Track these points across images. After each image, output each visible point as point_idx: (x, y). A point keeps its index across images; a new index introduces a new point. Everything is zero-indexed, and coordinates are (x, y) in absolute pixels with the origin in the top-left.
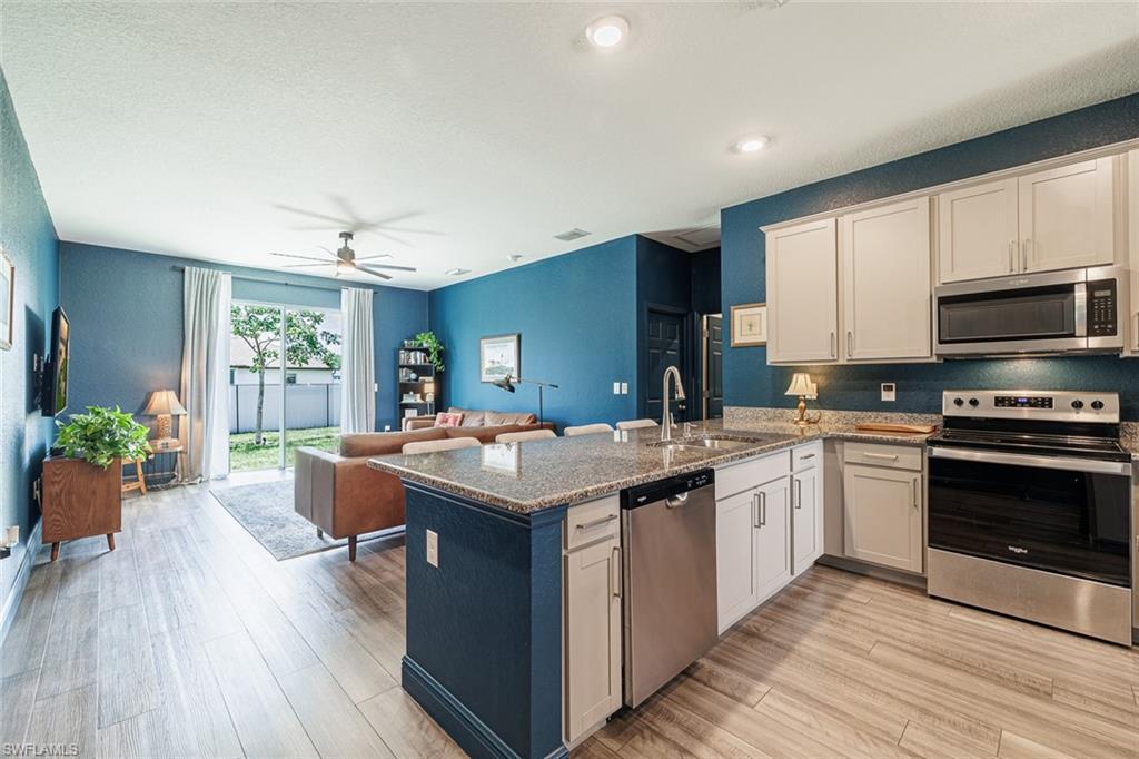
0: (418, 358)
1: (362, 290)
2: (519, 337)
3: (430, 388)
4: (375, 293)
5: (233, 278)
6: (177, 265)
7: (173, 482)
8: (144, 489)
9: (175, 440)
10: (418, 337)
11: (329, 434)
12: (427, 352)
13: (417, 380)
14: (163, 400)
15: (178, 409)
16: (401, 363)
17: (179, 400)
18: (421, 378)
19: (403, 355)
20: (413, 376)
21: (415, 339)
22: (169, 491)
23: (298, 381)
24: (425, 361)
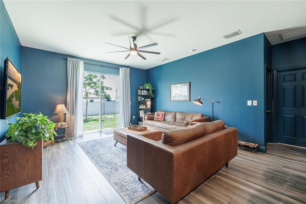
0: (145, 93)
1: (126, 68)
2: (190, 83)
3: (149, 103)
4: (130, 69)
5: (84, 63)
6: (65, 57)
7: (64, 138)
8: (54, 143)
9: (65, 123)
10: (145, 85)
11: (106, 117)
12: (148, 90)
13: (144, 100)
14: (60, 108)
15: (66, 111)
16: (139, 94)
17: (66, 108)
18: (146, 100)
19: (139, 91)
20: (143, 99)
21: (143, 86)
22: (63, 143)
23: (94, 101)
24: (147, 93)
